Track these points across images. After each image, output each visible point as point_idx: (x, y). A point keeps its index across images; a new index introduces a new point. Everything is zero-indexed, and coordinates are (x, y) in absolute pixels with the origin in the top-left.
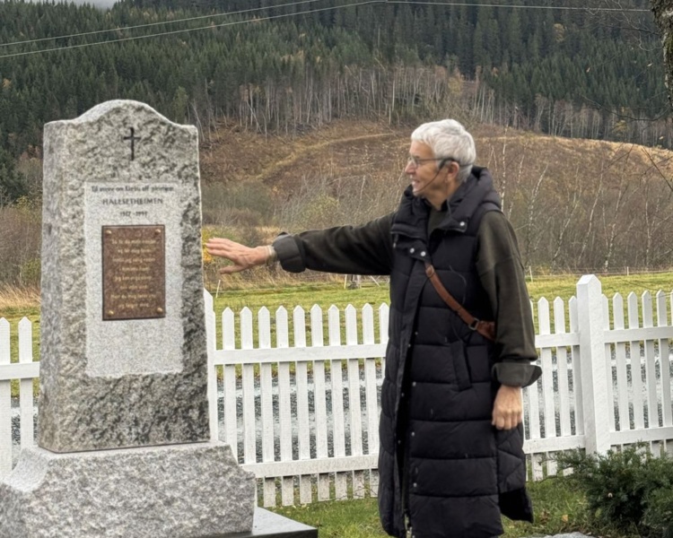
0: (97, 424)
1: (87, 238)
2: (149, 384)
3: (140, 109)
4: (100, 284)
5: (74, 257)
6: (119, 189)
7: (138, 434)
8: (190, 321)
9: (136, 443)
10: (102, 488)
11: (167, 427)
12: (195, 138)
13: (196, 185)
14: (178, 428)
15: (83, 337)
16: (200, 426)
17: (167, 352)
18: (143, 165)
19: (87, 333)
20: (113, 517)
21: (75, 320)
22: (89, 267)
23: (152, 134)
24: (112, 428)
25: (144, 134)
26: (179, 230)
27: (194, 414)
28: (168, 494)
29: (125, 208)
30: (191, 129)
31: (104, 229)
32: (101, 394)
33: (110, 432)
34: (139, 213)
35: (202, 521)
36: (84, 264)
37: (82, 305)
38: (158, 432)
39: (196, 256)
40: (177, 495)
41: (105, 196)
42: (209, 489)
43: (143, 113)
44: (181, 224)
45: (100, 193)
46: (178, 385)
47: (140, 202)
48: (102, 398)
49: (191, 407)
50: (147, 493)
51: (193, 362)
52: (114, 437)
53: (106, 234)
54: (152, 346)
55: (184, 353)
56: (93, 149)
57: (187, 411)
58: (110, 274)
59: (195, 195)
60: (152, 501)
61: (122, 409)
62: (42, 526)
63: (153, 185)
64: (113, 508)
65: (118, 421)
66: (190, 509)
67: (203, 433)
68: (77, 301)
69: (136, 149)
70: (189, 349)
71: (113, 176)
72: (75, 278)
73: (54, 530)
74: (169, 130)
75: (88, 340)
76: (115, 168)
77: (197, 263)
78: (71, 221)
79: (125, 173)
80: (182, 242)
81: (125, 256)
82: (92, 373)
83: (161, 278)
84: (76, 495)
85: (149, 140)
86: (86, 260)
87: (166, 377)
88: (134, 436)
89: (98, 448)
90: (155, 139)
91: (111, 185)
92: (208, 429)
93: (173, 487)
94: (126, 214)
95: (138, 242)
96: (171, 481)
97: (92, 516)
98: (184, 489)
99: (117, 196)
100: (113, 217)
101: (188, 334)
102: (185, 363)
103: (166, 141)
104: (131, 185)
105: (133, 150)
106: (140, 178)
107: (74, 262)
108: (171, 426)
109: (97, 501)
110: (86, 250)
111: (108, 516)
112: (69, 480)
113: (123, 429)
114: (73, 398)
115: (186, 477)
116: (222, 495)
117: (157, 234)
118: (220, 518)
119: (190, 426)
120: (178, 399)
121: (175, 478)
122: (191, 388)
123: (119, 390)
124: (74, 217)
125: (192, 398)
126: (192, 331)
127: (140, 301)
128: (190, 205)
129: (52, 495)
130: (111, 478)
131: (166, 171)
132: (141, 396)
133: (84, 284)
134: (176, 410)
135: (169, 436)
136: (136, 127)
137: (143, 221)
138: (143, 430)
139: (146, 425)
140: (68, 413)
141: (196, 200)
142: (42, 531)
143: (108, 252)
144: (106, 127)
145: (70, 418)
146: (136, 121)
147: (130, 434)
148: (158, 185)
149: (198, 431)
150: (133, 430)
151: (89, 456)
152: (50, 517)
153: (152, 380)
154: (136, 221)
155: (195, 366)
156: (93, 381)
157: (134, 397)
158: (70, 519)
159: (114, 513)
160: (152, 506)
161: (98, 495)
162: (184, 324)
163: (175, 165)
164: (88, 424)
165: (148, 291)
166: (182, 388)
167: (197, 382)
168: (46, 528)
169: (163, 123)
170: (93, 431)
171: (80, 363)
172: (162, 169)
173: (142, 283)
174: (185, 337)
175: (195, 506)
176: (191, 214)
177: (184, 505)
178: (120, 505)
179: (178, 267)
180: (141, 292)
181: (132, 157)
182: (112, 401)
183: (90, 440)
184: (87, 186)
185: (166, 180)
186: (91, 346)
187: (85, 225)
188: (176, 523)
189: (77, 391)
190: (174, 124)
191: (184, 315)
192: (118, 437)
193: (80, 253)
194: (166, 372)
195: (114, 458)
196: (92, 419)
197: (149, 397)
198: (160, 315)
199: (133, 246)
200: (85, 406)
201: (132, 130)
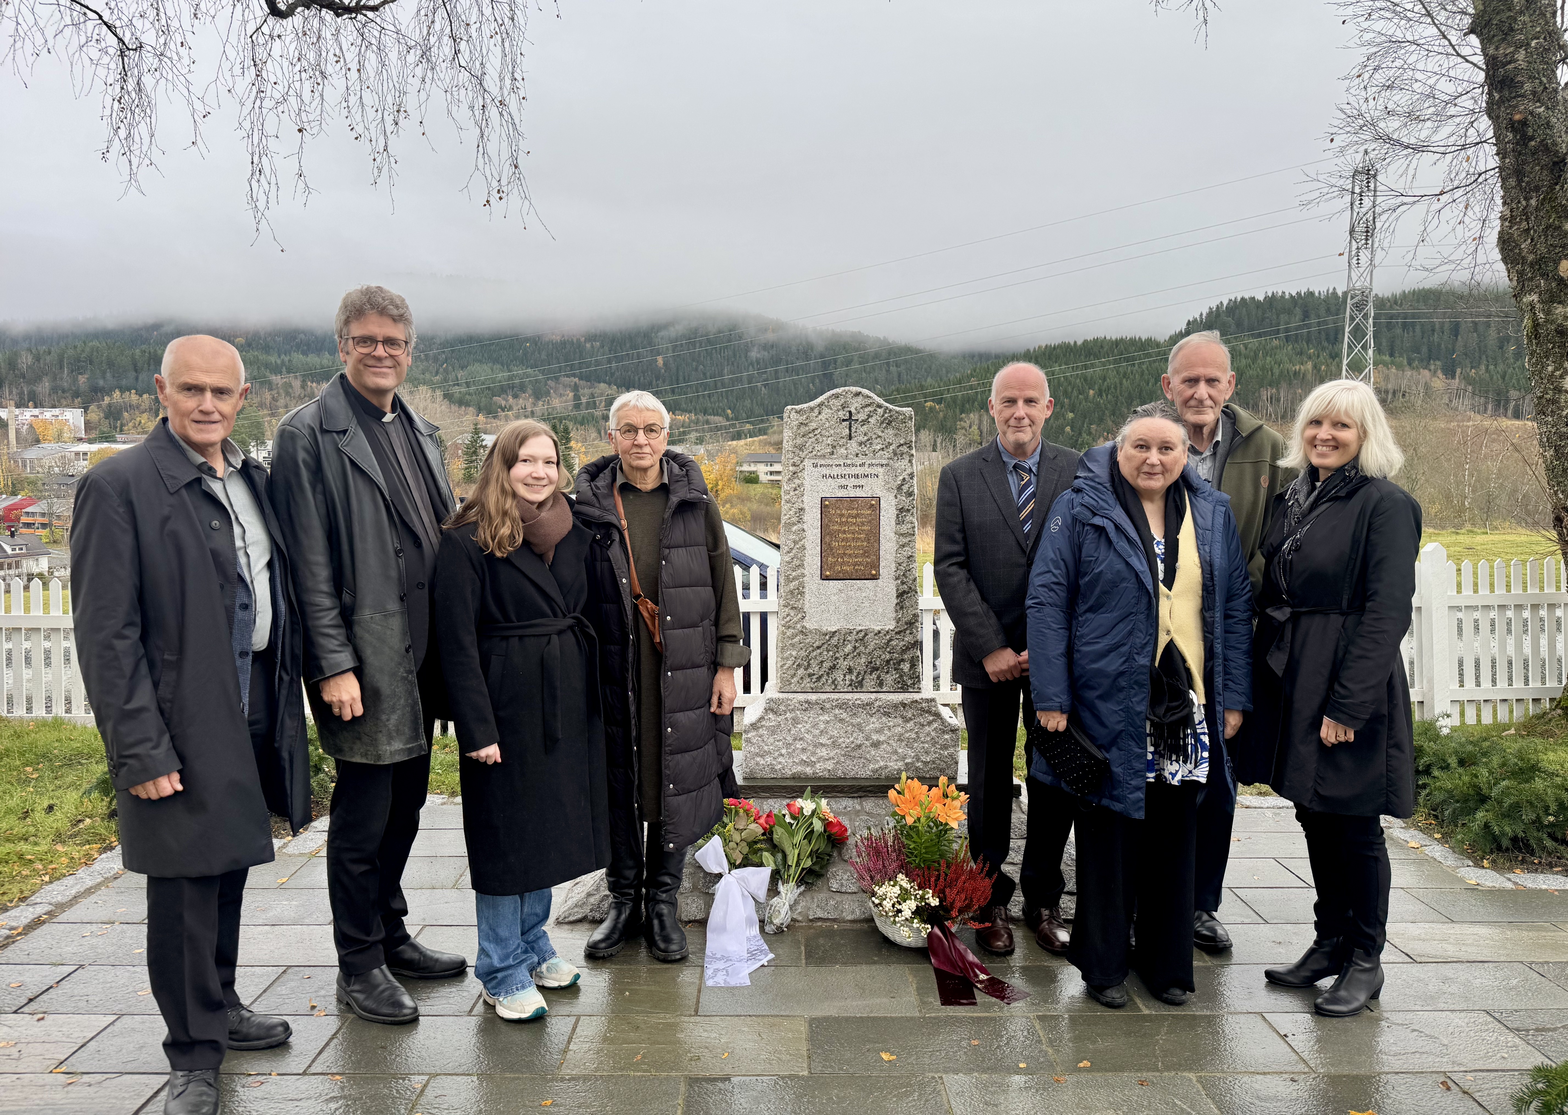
0: (815, 668)
1: (807, 508)
2: (863, 637)
3: (858, 394)
4: (819, 548)
5: (794, 524)
6: (837, 466)
7: (852, 680)
8: (903, 583)
9: (850, 689)
10: (813, 727)
11: (878, 677)
12: (911, 418)
13: (910, 461)
14: (890, 679)
15: (802, 593)
16: (911, 678)
17: (880, 610)
18: (860, 444)
19: (806, 590)
20: (823, 752)
21: (794, 579)
22: (808, 533)
23: (869, 416)
24: (828, 674)
25: (862, 417)
26: (894, 502)
27: (906, 667)
28: (875, 737)
29: (843, 482)
30: (908, 410)
31: (822, 499)
32: (817, 644)
33: (825, 677)
34: (855, 487)
35: (906, 764)
36: (804, 530)
37: (801, 566)
38: (870, 682)
39: (910, 526)
40: (882, 738)
41: (825, 471)
42: (914, 736)
43: (861, 397)
44: (896, 497)
45: (820, 469)
46: (891, 640)
47: (857, 476)
48: (818, 648)
49: (903, 660)
50: (855, 735)
51: (904, 620)
52: (830, 682)
53: (825, 506)
54: (867, 604)
55: (896, 611)
56: (813, 430)
57: (899, 663)
58: (827, 539)
59: (909, 471)
60: (859, 742)
61: (837, 658)
62: (757, 755)
63: (869, 462)
64: (822, 745)
65: (833, 668)
66: (896, 752)
67: (914, 684)
68: (796, 562)
69: (853, 430)
70: (902, 608)
71: (833, 453)
72: (795, 542)
73: (769, 759)
74: (885, 412)
75: (807, 596)
76: (834, 447)
77: (911, 531)
78: (792, 493)
79: (843, 451)
80: (896, 512)
81: (842, 523)
82: (810, 624)
83: (876, 545)
84: (789, 731)
85: (865, 422)
86: (805, 527)
87: (879, 632)
88: (848, 682)
89: (814, 691)
90: (872, 420)
91: (830, 462)
92: (919, 681)
93: (879, 731)
94: (845, 487)
95: (855, 512)
96: (877, 725)
97: (804, 750)
98: (889, 734)
99: (836, 471)
100: (831, 489)
101: (900, 595)
102: (898, 621)
103: (882, 423)
104: (849, 462)
105: (850, 430)
106: (857, 455)
107: (794, 528)
108: (883, 676)
109: (808, 737)
110: (805, 519)
111: (818, 751)
112: (783, 717)
113: (838, 675)
114: (793, 645)
115: (891, 724)
116: (927, 742)
117: (874, 505)
118: (926, 763)
119: (901, 676)
120: (890, 653)
121: (881, 723)
122: (902, 643)
123: (834, 641)
124: (795, 490)
125: (903, 651)
126: (904, 592)
127: (856, 564)
128: (904, 479)
129: (768, 728)
130: (821, 718)
131: (883, 449)
132: (855, 648)
133: (804, 548)
134: (888, 662)
135: (881, 684)
136: (853, 411)
137: (859, 493)
138: (857, 677)
139: (859, 673)
140: (787, 659)
141: (911, 476)
142: (758, 759)
143: (826, 521)
144: (826, 411)
145: (790, 662)
146: (855, 405)
147: (844, 680)
148: (874, 461)
149: (910, 682)
150: (848, 677)
151: (801, 697)
152: (766, 748)
153: (866, 634)
154: (853, 493)
155: (906, 623)
156: (811, 632)
157: (849, 648)
158: (784, 751)
159: (824, 750)
160: (859, 746)
161: (808, 732)
162: (897, 586)
163: (890, 444)
164: (806, 669)
165: (863, 555)
166: (894, 643)
167: (909, 638)
168: (762, 756)
169: (880, 406)
170: (810, 675)
171: (800, 616)
172: (878, 447)
173: (858, 548)
174: (897, 597)
175: (900, 751)
176: (905, 488)
177: (889, 749)
178: (829, 742)
179: (893, 535)
180: (856, 557)
181: (850, 437)
182: (828, 651)
183: (807, 684)
184: (808, 463)
185: (881, 457)
186: (809, 601)
187: (805, 497)
188: (882, 764)
189: (796, 640)
190: (891, 407)
191: (897, 579)
192: (833, 682)
193: (800, 521)
194: (878, 628)
195: (824, 701)
196: (809, 665)
197: (862, 649)
198: (875, 578)
199: (850, 516)
200: (803, 653)
201: (850, 412)
